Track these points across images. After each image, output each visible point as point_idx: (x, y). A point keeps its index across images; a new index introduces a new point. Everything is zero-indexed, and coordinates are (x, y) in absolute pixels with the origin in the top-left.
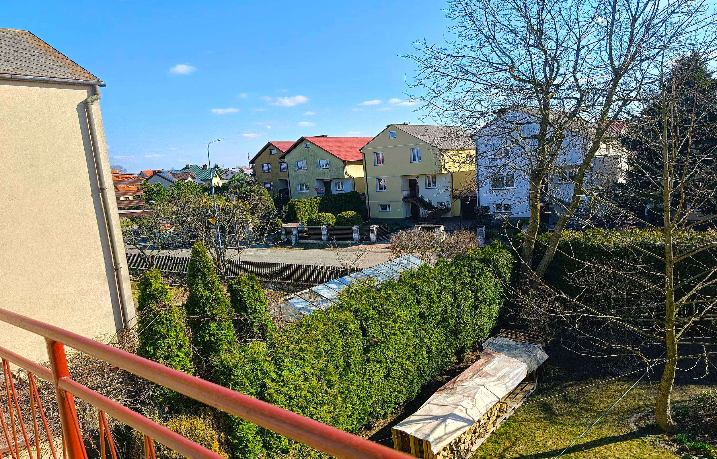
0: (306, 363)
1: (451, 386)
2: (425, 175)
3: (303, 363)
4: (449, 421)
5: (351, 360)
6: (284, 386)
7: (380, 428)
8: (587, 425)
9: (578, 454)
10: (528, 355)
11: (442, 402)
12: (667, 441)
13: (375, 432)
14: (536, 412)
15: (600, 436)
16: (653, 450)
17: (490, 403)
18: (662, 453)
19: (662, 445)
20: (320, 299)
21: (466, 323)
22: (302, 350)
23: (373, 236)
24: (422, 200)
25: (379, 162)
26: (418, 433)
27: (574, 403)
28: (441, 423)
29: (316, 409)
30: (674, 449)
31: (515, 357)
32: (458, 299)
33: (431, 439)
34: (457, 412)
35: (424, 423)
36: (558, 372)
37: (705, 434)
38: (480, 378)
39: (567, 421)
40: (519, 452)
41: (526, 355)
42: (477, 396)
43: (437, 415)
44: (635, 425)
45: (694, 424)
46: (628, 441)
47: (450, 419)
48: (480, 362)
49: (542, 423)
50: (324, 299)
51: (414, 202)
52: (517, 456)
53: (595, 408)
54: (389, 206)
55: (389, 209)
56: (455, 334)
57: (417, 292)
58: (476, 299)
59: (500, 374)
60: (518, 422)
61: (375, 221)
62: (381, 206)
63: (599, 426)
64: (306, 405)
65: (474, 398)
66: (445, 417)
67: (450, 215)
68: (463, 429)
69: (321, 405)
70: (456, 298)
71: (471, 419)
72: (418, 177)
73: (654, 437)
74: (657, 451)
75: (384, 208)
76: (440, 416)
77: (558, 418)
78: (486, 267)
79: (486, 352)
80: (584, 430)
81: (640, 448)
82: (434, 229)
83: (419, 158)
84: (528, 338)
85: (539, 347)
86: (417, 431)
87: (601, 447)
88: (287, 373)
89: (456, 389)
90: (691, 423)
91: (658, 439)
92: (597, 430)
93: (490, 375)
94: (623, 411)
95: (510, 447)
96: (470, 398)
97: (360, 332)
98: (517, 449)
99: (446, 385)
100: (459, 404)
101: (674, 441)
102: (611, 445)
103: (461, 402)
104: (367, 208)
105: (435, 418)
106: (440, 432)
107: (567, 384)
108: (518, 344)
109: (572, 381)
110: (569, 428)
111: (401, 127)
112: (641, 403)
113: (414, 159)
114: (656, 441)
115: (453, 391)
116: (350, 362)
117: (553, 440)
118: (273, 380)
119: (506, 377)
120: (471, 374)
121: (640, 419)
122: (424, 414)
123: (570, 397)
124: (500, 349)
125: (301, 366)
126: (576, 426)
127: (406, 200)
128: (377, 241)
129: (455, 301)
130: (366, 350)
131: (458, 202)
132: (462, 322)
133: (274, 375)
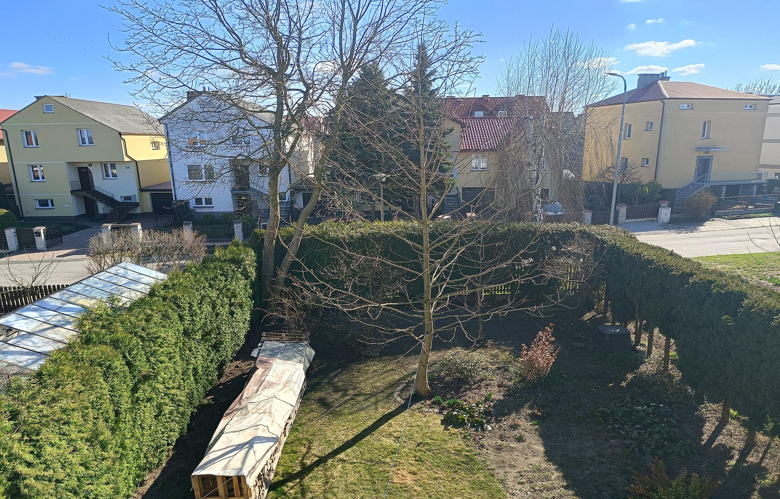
0: (72, 427)
1: (237, 407)
2: (101, 163)
3: (68, 428)
4: (255, 446)
5: (121, 406)
6: (47, 468)
7: (153, 480)
8: (364, 409)
9: (368, 438)
10: (300, 354)
11: (238, 427)
12: (429, 405)
13: (148, 486)
14: (316, 410)
15: (379, 416)
16: (422, 416)
17: (287, 413)
18: (429, 416)
19: (427, 410)
20: (16, 335)
21: (225, 333)
22: (64, 411)
23: (41, 240)
24: (99, 193)
25: (29, 142)
26: (228, 471)
27: (345, 391)
28: (248, 451)
29: (92, 484)
30: (436, 410)
31: (289, 359)
32: (216, 307)
33: (245, 472)
34: (260, 433)
35: (229, 457)
36: (320, 365)
37: (451, 391)
38: (266, 389)
39: (346, 411)
40: (318, 455)
41: (299, 355)
42: (273, 410)
43: (240, 443)
44: (401, 398)
45: (441, 385)
46: (402, 414)
47: (256, 443)
48: (259, 372)
49: (326, 419)
50: (23, 333)
51: (90, 196)
52: (316, 459)
53: (363, 392)
54: (52, 201)
55: (53, 205)
56: (216, 347)
57: (179, 307)
58: (231, 305)
59: (284, 380)
60: (305, 424)
61: (40, 221)
62: (39, 201)
63: (374, 406)
64: (78, 483)
65: (271, 413)
66: (251, 443)
67: (138, 211)
68: (270, 450)
69: (97, 477)
70: (214, 308)
71: (275, 436)
72: (90, 165)
73: (418, 405)
74: (425, 416)
75: (43, 203)
76: (243, 444)
77: (338, 409)
78: (236, 269)
79: (260, 360)
80: (363, 414)
81: (412, 417)
82: (129, 228)
83: (91, 142)
84: (291, 337)
85: (306, 345)
86: (225, 468)
87: (383, 426)
88: (48, 449)
89: (247, 409)
90: (439, 385)
91: (422, 406)
92: (374, 411)
93: (275, 384)
94: (386, 389)
95: (307, 452)
96: (267, 414)
97: (126, 368)
98: (313, 452)
99: (231, 406)
100: (258, 424)
101: (434, 403)
102: (390, 421)
103: (259, 421)
104: (18, 204)
105: (240, 447)
106: (251, 461)
107: (332, 375)
108: (287, 346)
109: (335, 371)
110: (351, 417)
111: (60, 100)
112: (397, 377)
113: (84, 142)
114: (421, 407)
115: (244, 411)
116: (120, 409)
117: (343, 432)
118: (29, 465)
119: (290, 382)
120: (256, 388)
121: (402, 391)
122: (224, 447)
123: (339, 387)
124: (273, 353)
125: (67, 433)
126: (355, 413)
127: (77, 193)
128: (47, 247)
129: (214, 311)
130: (134, 390)
131: (147, 195)
132: (222, 332)
133: (29, 458)
